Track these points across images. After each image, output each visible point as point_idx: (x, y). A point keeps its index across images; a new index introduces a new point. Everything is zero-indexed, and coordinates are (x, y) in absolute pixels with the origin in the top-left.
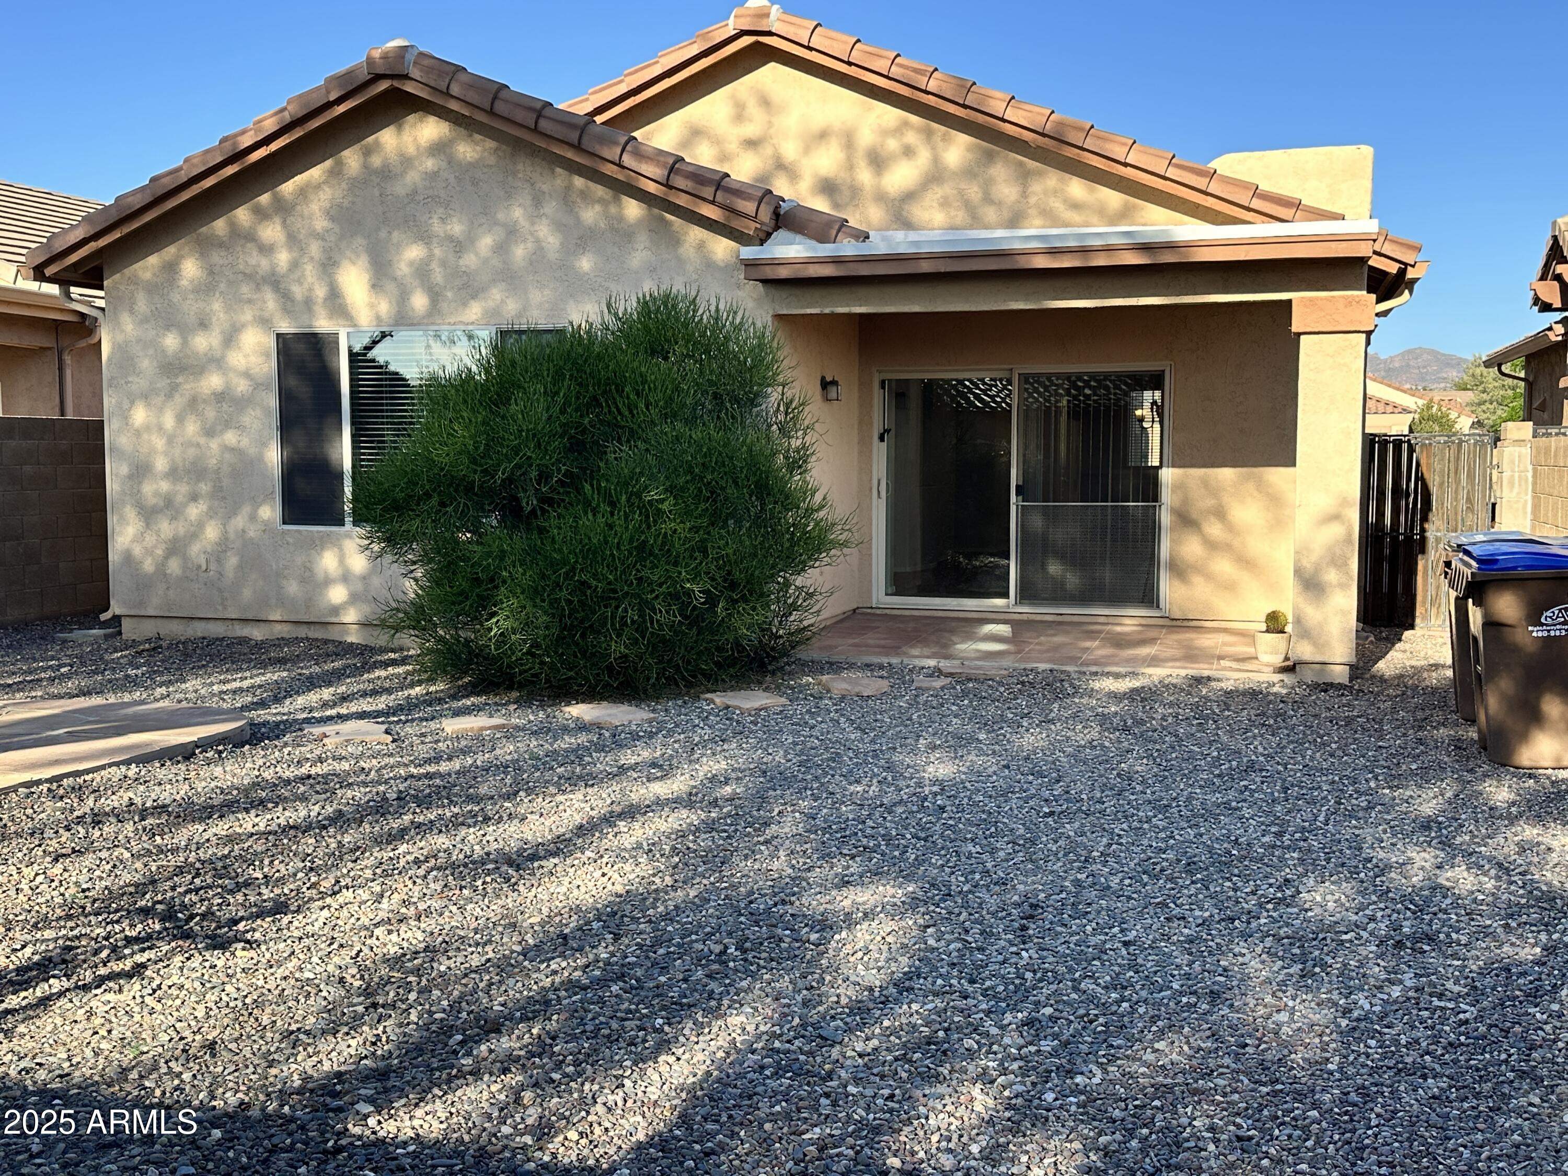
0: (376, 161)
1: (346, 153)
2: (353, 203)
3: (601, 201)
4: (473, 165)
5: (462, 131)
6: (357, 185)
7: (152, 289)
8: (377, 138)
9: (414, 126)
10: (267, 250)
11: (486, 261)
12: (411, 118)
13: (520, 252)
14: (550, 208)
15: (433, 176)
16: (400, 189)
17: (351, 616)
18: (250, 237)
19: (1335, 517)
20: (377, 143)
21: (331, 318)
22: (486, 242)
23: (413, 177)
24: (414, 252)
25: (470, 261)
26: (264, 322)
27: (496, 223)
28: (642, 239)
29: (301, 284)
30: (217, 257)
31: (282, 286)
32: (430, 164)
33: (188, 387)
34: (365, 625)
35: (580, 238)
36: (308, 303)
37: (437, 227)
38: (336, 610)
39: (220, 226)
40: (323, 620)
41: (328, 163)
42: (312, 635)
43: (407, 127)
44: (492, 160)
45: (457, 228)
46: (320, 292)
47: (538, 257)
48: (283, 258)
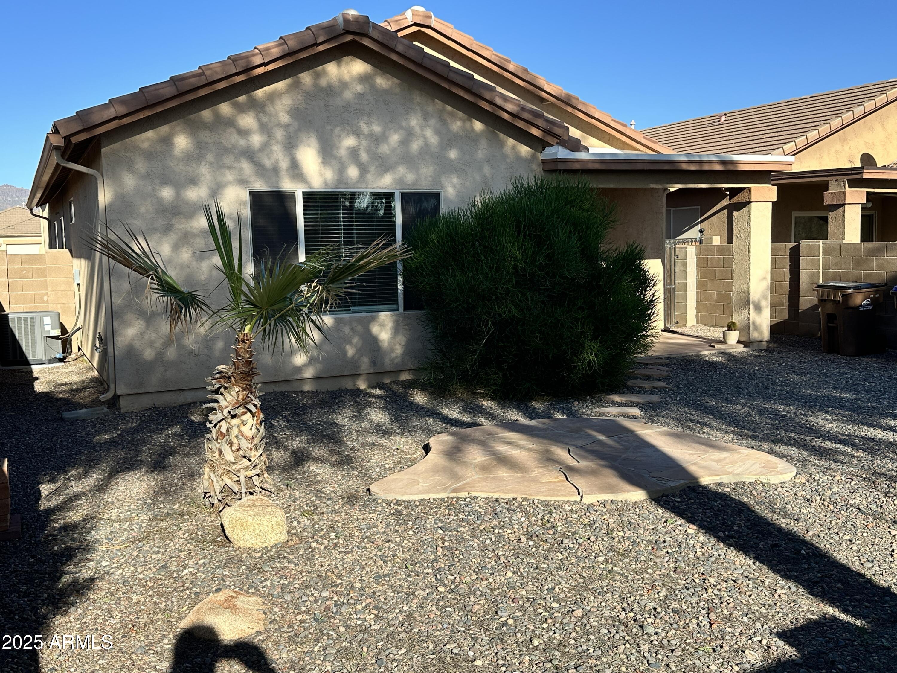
0: (323, 82)
1: (302, 75)
2: (306, 109)
3: (460, 119)
4: (387, 91)
5: (379, 71)
6: (309, 96)
7: (149, 155)
8: (323, 69)
9: (347, 63)
10: (244, 133)
11: (394, 150)
12: (346, 58)
13: (415, 146)
14: (433, 122)
15: (360, 96)
16: (338, 102)
17: (309, 373)
18: (230, 123)
19: (765, 278)
20: (324, 72)
21: (292, 182)
22: (395, 138)
23: (348, 95)
24: (350, 142)
25: (384, 149)
26: (242, 182)
27: (401, 128)
28: (483, 143)
29: (269, 158)
30: (205, 136)
31: (255, 159)
32: (359, 88)
33: (181, 225)
34: (316, 379)
35: (449, 140)
36: (276, 170)
37: (365, 128)
38: (299, 369)
39: (206, 114)
40: (288, 379)
41: (288, 81)
42: (277, 389)
43: (343, 63)
44: (398, 90)
45: (377, 129)
46: (284, 164)
47: (426, 149)
48: (256, 140)
